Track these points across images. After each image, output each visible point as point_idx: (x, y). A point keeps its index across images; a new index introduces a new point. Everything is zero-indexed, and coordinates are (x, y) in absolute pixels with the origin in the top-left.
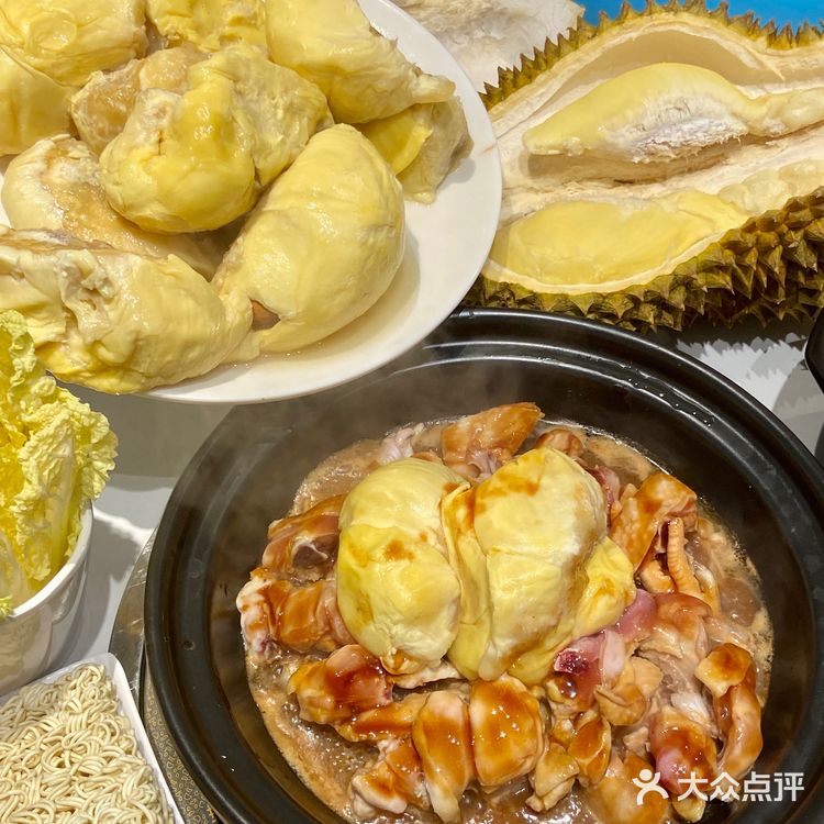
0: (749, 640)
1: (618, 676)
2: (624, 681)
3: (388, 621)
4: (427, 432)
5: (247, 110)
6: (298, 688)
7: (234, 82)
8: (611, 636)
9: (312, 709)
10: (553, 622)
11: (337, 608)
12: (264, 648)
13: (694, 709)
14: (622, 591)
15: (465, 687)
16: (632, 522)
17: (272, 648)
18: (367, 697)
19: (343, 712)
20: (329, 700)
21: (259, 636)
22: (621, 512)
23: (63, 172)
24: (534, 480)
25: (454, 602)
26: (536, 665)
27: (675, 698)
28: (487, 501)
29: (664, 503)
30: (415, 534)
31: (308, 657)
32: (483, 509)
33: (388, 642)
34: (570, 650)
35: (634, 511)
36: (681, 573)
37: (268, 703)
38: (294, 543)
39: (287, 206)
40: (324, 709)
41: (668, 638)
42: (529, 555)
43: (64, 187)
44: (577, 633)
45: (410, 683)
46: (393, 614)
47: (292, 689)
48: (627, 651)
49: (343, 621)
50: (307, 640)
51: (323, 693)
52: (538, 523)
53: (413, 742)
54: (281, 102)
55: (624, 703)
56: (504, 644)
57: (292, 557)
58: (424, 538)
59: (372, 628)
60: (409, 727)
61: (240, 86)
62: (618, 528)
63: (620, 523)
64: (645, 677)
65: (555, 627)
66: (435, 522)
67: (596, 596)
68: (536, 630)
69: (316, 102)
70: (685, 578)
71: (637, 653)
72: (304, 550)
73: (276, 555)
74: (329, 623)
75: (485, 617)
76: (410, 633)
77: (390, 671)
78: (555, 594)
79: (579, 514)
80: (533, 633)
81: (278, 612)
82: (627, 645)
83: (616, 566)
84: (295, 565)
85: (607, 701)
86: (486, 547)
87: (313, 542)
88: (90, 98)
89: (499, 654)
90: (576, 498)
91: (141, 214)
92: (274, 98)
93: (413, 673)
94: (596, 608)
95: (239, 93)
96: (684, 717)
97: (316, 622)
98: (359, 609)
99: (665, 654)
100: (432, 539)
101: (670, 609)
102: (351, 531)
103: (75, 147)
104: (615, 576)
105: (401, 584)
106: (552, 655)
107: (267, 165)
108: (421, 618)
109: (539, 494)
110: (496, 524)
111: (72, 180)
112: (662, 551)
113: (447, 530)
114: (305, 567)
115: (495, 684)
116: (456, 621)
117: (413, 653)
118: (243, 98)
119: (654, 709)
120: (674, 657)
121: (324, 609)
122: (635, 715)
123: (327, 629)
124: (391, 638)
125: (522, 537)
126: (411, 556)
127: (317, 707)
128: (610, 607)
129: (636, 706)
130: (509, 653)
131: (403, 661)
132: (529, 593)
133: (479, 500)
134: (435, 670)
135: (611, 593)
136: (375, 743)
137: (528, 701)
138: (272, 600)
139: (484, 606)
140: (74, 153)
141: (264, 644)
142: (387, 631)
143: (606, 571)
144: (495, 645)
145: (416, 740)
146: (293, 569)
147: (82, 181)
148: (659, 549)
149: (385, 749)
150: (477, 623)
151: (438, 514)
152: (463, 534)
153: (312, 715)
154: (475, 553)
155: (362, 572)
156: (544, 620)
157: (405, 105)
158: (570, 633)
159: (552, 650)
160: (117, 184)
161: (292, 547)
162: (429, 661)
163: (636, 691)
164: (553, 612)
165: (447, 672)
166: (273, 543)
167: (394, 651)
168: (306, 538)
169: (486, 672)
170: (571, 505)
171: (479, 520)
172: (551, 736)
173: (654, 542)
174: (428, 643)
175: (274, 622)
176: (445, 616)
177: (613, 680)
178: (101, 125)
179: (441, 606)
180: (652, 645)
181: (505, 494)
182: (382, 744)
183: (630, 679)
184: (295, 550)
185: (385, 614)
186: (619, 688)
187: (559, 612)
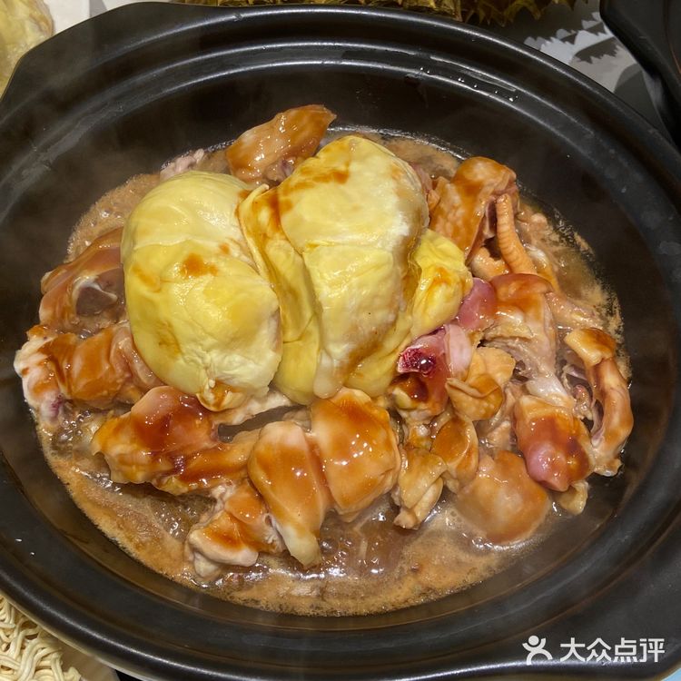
0: (593, 315)
1: (468, 369)
2: (475, 372)
3: (199, 349)
4: (209, 157)
6: (104, 447)
8: (452, 330)
9: (125, 468)
10: (391, 318)
11: (134, 347)
12: (57, 412)
13: (552, 392)
14: (458, 280)
15: (300, 414)
16: (456, 208)
17: (65, 411)
18: (189, 443)
19: (163, 465)
20: (144, 454)
21: (49, 397)
22: (440, 201)
24: (342, 168)
25: (273, 316)
26: (378, 371)
27: (530, 384)
28: (293, 197)
29: (486, 183)
30: (213, 246)
31: (112, 412)
32: (289, 206)
33: (203, 373)
34: (412, 347)
35: (455, 196)
36: (515, 253)
37: (72, 473)
38: (73, 287)
40: (138, 465)
41: (514, 320)
42: (353, 243)
44: (415, 333)
45: (237, 418)
46: (204, 339)
47: (97, 448)
48: (472, 342)
49: (144, 362)
50: (105, 392)
51: (135, 446)
52: (356, 209)
53: (251, 482)
55: (479, 395)
56: (340, 350)
57: (75, 303)
58: (225, 249)
59: (181, 362)
60: (245, 466)
62: (440, 217)
63: (441, 212)
64: (496, 365)
65: (394, 324)
66: (235, 233)
67: (430, 289)
68: (374, 328)
70: (520, 260)
71: (483, 343)
72: (87, 292)
73: (54, 306)
74: (128, 368)
75: (312, 328)
76: (227, 359)
77: (212, 409)
78: (390, 283)
79: (400, 193)
80: (371, 333)
81: (65, 366)
82: (471, 336)
83: (446, 255)
84: (80, 312)
85: (461, 394)
86: (300, 245)
87: (96, 281)
89: (336, 363)
90: (394, 178)
93: (239, 407)
94: (433, 302)
96: (544, 404)
97: (112, 369)
98: (163, 342)
99: (513, 338)
100: (235, 252)
101: (510, 290)
102: (136, 257)
104: (447, 264)
105: (207, 302)
106: (393, 358)
108: (238, 339)
109: (349, 181)
110: (307, 217)
112: (491, 236)
113: (251, 241)
114: (92, 314)
115: (334, 401)
116: (279, 341)
117: (235, 382)
119: (511, 399)
120: (524, 339)
121: (120, 352)
122: (492, 407)
123: (127, 375)
124: (206, 368)
125: (340, 226)
126: (213, 270)
127: (130, 465)
128: (448, 299)
129: (492, 397)
130: (347, 361)
131: (224, 395)
132: (361, 286)
133: (282, 198)
134: (262, 400)
135: (447, 282)
136: (208, 491)
137: (376, 412)
138: (56, 355)
139: (308, 313)
141: (56, 407)
142: (200, 361)
143: (436, 260)
144: (329, 354)
145: (253, 479)
146: (78, 319)
148: (488, 233)
149: (222, 495)
150: (302, 337)
151: (236, 224)
152: (272, 238)
153: (125, 475)
154: (288, 256)
155: (156, 297)
156: (382, 316)
158: (408, 332)
159: (394, 352)
161: (71, 291)
162: (256, 390)
163: (490, 381)
164: (390, 306)
165: (277, 401)
166: (49, 293)
167: (212, 383)
168: (87, 278)
169: (323, 388)
170: (390, 185)
171: (286, 219)
172: (407, 446)
173: (482, 227)
174: (250, 366)
175: (62, 379)
176: (266, 333)
177: (462, 373)
179: (258, 322)
180: (499, 331)
181: (312, 186)
182: (218, 491)
183: (481, 370)
184: (75, 294)
185: (194, 341)
186: (472, 380)
187: (396, 306)
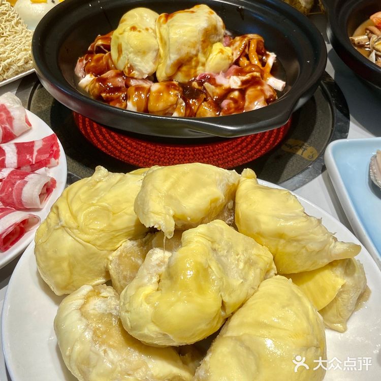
5: (219, 261)
7: (212, 242)
23: (97, 305)
30: (143, 27)
33: (127, 62)
39: (241, 334)
43: (95, 316)
46: (129, 48)
54: (242, 257)
58: (147, 29)
61: (216, 246)
66: (153, 26)
67: (216, 55)
69: (266, 259)
76: (135, 58)
77: (127, 75)
88: (120, 256)
89: (172, 62)
91: (141, 332)
92: (238, 255)
95: (214, 250)
103: (105, 289)
107: (230, 300)
108: (141, 52)
111: (101, 311)
118: (217, 254)
124: (128, 59)
126: (140, 32)
128: (222, 59)
130: (176, 62)
135: (222, 53)
140: (104, 294)
143: (221, 47)
147: (108, 312)
157: (326, 261)
160: (127, 311)
162: (143, 74)
167: (129, 66)
174: (143, 64)
176: (151, 55)
178: (125, 273)
